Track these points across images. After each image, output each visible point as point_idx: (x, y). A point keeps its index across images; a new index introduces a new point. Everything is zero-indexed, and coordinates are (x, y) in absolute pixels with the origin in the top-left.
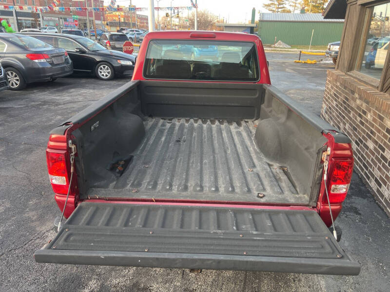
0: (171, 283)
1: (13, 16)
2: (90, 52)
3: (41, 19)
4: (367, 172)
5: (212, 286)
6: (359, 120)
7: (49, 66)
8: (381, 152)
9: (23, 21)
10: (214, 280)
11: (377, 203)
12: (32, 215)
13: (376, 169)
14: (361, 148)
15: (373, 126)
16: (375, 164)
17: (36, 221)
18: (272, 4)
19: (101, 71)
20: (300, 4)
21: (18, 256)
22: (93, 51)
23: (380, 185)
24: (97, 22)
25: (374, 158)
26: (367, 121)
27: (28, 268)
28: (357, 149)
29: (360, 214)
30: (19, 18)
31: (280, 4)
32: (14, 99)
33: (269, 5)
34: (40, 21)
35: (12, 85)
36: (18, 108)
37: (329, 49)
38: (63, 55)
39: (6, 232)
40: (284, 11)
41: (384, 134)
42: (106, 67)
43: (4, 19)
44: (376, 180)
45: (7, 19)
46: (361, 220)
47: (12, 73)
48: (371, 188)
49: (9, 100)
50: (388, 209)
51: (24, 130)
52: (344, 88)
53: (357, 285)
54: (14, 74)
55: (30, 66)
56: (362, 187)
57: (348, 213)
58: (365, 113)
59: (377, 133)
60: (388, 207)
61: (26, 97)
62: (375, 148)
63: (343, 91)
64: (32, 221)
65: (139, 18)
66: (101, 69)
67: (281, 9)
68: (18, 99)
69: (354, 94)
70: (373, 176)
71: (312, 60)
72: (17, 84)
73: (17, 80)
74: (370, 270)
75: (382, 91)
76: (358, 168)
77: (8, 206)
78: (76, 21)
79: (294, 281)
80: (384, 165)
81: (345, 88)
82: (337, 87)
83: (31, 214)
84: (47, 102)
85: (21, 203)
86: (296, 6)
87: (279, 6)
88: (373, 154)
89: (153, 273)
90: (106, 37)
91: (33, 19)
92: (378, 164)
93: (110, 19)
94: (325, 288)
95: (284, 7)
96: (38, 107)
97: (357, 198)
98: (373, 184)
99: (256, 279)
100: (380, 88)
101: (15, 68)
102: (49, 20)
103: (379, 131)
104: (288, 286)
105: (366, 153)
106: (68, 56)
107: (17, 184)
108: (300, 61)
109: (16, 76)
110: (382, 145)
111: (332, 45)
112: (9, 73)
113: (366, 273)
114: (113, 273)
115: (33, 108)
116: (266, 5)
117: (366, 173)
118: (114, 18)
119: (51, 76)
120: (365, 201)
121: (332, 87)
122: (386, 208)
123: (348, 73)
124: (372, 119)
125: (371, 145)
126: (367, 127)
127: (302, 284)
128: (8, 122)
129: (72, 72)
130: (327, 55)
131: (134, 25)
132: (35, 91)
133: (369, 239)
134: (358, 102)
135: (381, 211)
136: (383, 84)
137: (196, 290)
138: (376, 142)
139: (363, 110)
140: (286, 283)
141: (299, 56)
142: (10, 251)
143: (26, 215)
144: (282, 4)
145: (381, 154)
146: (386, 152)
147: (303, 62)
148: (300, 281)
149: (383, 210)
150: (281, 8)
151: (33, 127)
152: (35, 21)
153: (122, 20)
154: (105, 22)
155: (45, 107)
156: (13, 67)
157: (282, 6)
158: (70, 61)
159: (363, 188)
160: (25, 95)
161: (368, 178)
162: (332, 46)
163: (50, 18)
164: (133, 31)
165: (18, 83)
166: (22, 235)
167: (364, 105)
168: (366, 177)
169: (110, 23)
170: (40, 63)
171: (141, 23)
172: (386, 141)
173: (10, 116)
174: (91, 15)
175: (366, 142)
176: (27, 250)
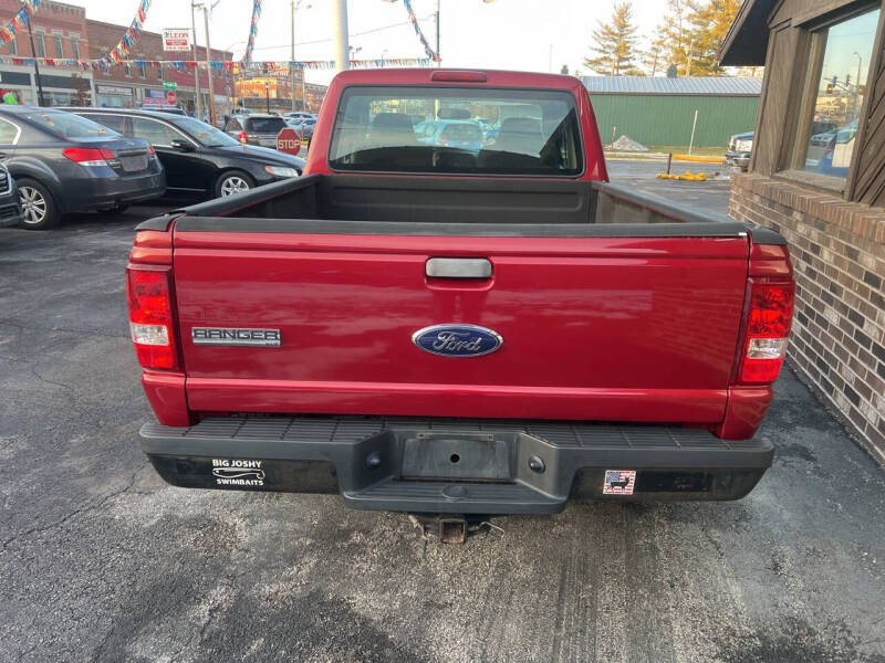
0: (397, 591)
1: (30, 84)
2: (203, 149)
3: (92, 92)
4: (827, 377)
5: (487, 597)
6: (804, 269)
7: (113, 176)
8: (856, 327)
9: (53, 96)
10: (492, 585)
11: (852, 440)
12: (79, 463)
13: (846, 366)
14: (812, 327)
15: (834, 273)
16: (844, 356)
17: (87, 474)
18: (605, 59)
19: (228, 189)
20: (666, 58)
21: (47, 543)
22: (211, 147)
23: (856, 400)
24: (218, 98)
25: (841, 344)
26: (821, 266)
27: (70, 565)
28: (803, 332)
29: (814, 460)
30: (44, 89)
31: (621, 59)
32: (33, 247)
33: (597, 62)
34: (90, 96)
35: (30, 217)
36: (41, 263)
37: (734, 148)
38: (145, 153)
39: (20, 495)
40: (631, 74)
41: (861, 287)
42: (240, 181)
43: (9, 91)
44: (848, 392)
45: (15, 91)
46: (817, 471)
47: (30, 192)
48: (837, 411)
49: (22, 248)
50: (876, 448)
51: (55, 303)
52: (770, 206)
53: (814, 594)
54: (35, 192)
55: (71, 174)
56: (817, 410)
57: (788, 458)
58: (816, 249)
59: (846, 289)
60: (877, 445)
61: (59, 242)
62: (842, 323)
63: (767, 213)
64: (80, 476)
65: (310, 92)
66: (228, 186)
67: (624, 71)
68: (42, 246)
69: (791, 215)
70: (840, 382)
71: (696, 174)
72: (40, 216)
73: (41, 207)
74: (841, 566)
75: (852, 198)
76: (806, 372)
77: (24, 447)
78: (171, 94)
79: (672, 586)
80: (863, 356)
81: (772, 203)
82: (753, 206)
83: (75, 462)
84: (108, 251)
85: (51, 442)
86: (656, 63)
87: (621, 64)
88: (838, 335)
89: (354, 573)
90: (238, 124)
91: (76, 91)
92: (851, 354)
93: (245, 94)
94: (743, 598)
95: (630, 66)
96: (87, 260)
97: (806, 429)
98: (841, 402)
99: (586, 582)
100: (847, 194)
101: (38, 180)
102: (110, 95)
103: (849, 283)
104: (659, 597)
105: (824, 337)
106: (156, 157)
107: (45, 407)
108: (670, 176)
109: (38, 198)
110: (857, 311)
111: (739, 138)
112: (24, 190)
113: (834, 571)
114: (264, 574)
115: (76, 263)
116: (591, 62)
117: (824, 380)
118: (255, 91)
119: (117, 198)
120: (826, 435)
121: (742, 209)
122: (872, 449)
123: (778, 175)
124: (832, 260)
125: (832, 316)
126: (823, 280)
127: (689, 591)
128: (22, 289)
129: (162, 193)
130: (729, 162)
131: (300, 105)
132: (80, 231)
133: (836, 507)
134: (801, 229)
135: (862, 454)
136: (855, 184)
137: (451, 605)
138: (843, 309)
139: (813, 244)
140: (653, 590)
141: (667, 167)
142: (29, 532)
143: (65, 464)
144: (627, 59)
145: (857, 331)
146: (866, 325)
147: (677, 177)
148: (684, 585)
149: (865, 451)
150: (625, 67)
151: (77, 298)
152: (79, 95)
153: (273, 94)
154: (236, 99)
155: (103, 260)
156: (34, 178)
157: (626, 63)
158: (160, 167)
159: (819, 411)
160: (57, 238)
161: (830, 389)
162: (738, 142)
163: (112, 89)
164: (298, 116)
165: (43, 213)
166: (56, 503)
167: (815, 233)
168: (826, 388)
169: (246, 100)
170: (94, 168)
171: (315, 102)
172: (864, 300)
173: (26, 278)
174: (204, 83)
175: (823, 312)
176: (68, 531)
